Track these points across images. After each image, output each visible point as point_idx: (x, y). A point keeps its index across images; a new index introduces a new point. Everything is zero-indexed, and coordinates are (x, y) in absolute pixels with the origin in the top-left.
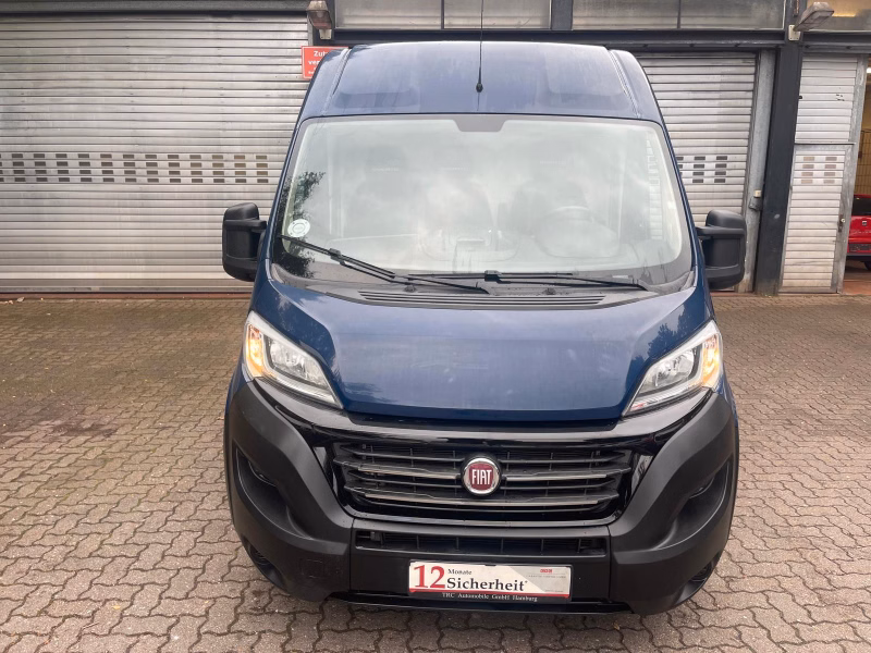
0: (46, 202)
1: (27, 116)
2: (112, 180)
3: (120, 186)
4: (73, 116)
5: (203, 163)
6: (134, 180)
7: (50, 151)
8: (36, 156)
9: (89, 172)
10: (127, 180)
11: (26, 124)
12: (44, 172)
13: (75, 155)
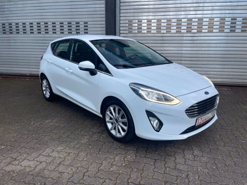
0: (12, 41)
1: (6, 10)
2: (33, 33)
3: (36, 35)
4: (21, 9)
5: (64, 26)
6: (40, 33)
7: (14, 22)
8: (9, 24)
9: (25, 30)
10: (38, 33)
11: (6, 13)
12: (12, 30)
13: (21, 24)
